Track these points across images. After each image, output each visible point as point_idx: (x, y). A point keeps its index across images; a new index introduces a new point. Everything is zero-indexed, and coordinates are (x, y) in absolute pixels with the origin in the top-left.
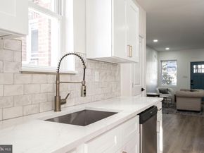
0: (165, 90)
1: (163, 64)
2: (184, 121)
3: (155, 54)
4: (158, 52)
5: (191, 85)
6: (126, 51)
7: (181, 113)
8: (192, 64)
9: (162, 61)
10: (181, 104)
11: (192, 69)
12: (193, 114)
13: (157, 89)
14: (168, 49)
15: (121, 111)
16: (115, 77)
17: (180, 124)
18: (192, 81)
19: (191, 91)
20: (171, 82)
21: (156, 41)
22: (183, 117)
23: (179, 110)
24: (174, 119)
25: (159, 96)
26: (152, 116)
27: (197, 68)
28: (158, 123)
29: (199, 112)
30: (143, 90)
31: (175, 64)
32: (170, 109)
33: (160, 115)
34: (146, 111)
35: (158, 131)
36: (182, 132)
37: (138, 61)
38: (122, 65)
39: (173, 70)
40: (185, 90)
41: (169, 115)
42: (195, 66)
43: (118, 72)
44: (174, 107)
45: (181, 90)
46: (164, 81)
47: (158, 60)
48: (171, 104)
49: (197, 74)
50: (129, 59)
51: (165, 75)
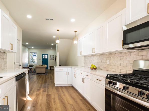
0: (32, 65)
1: (31, 54)
2: (39, 77)
3: (27, 49)
4: (29, 49)
5: (42, 63)
6: (9, 47)
7: (38, 74)
8: (43, 55)
9: (30, 53)
10: (38, 71)
11: (42, 57)
12: (42, 74)
13: (28, 65)
14: (33, 48)
15: (5, 76)
16: (3, 59)
17: (37, 79)
18: (42, 61)
19: (42, 65)
20: (34, 62)
21: (27, 43)
22: (39, 76)
23: (37, 73)
24: (35, 77)
25: (28, 68)
26: (23, 77)
27: (44, 57)
28: (26, 80)
29: (45, 73)
30: (20, 65)
31: (36, 54)
32: (33, 73)
33: (27, 76)
34: (19, 75)
35: (26, 83)
36: (38, 82)
37: (16, 52)
38: (7, 53)
39: (35, 57)
40: (40, 65)
41: (33, 76)
42: (43, 56)
43: (5, 56)
44: (35, 72)
45: (38, 65)
46: (31, 62)
47: (29, 52)
48: (34, 71)
49: (44, 58)
50: (11, 50)
51: (32, 59)
